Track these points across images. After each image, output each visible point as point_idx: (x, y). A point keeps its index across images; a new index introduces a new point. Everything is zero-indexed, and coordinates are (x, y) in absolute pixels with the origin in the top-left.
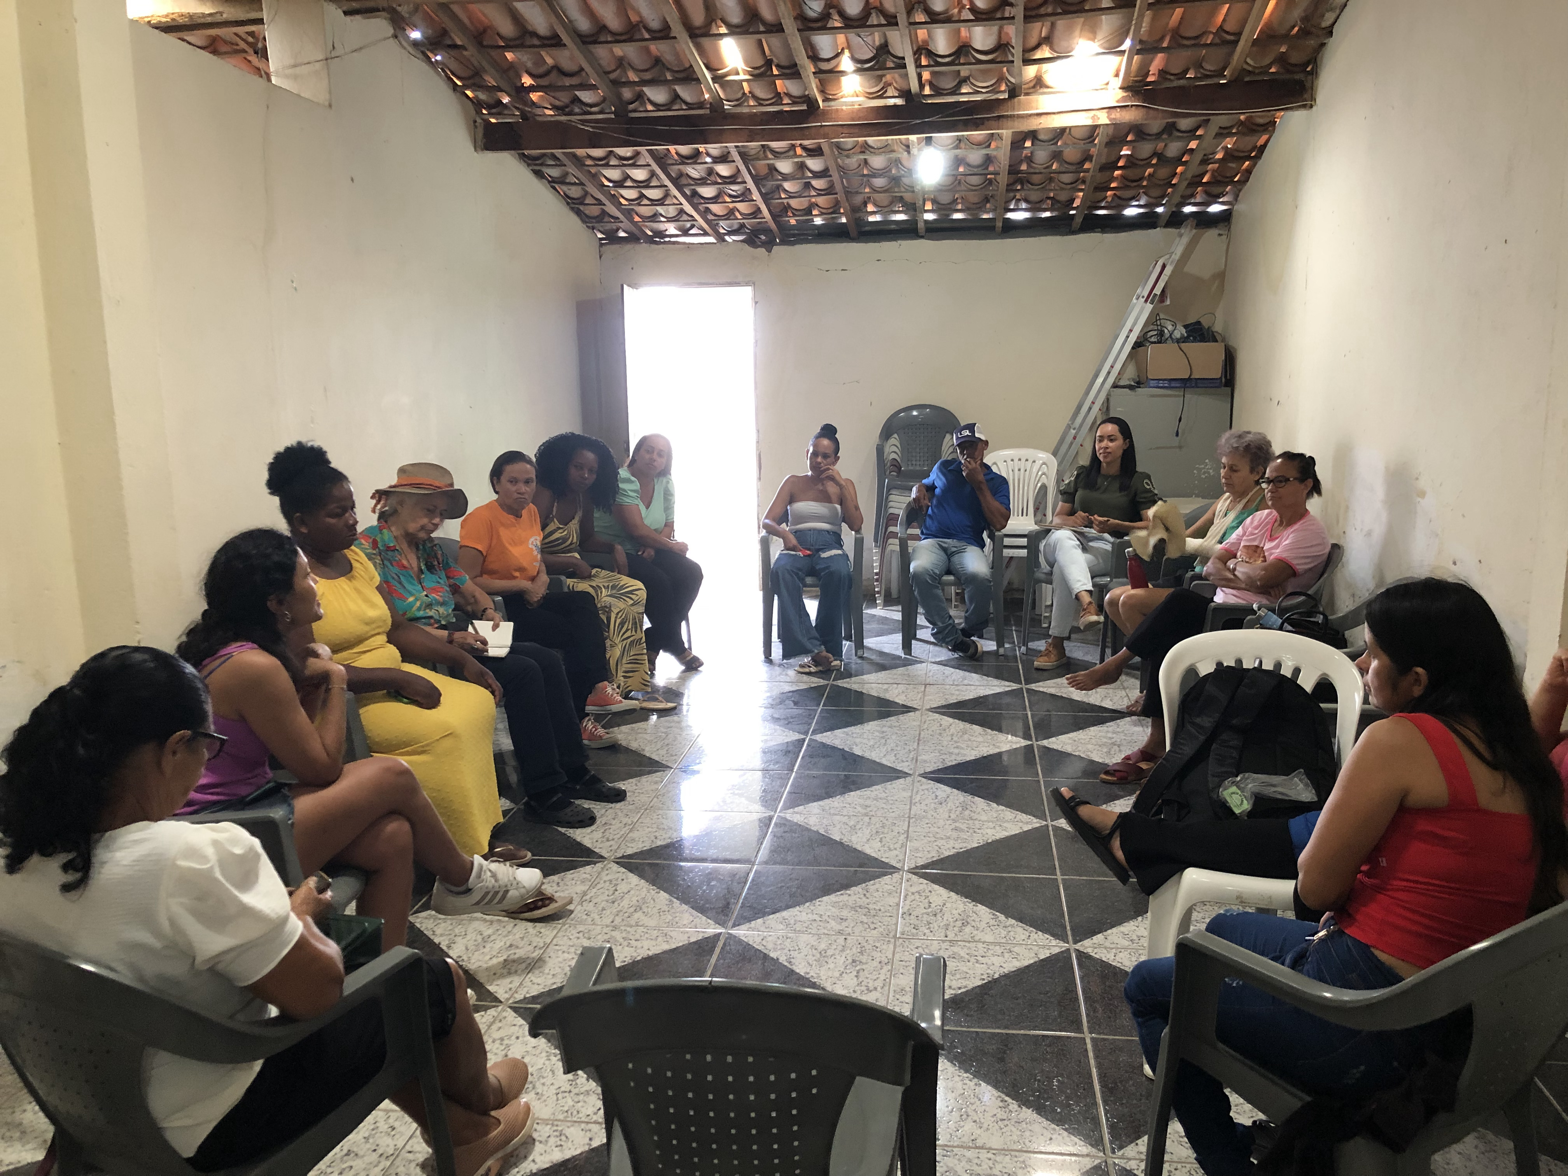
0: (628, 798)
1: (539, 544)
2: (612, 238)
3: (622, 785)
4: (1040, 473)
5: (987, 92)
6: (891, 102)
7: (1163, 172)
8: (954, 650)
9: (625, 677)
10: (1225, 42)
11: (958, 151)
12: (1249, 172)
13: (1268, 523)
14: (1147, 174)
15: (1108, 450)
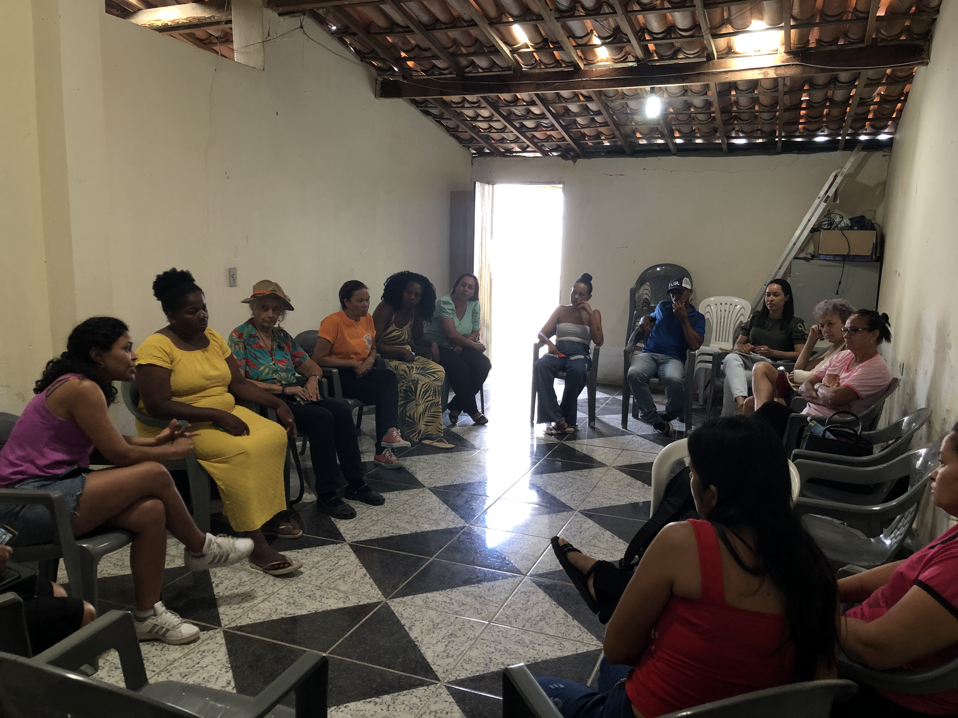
0: (386, 504)
1: (370, 338)
2: (480, 153)
3: (385, 495)
4: (739, 315)
5: (693, 58)
6: (631, 64)
7: (835, 112)
8: (656, 427)
9: (425, 425)
10: (859, 19)
11: (684, 98)
12: (901, 111)
13: (847, 360)
14: (825, 113)
15: (774, 302)
